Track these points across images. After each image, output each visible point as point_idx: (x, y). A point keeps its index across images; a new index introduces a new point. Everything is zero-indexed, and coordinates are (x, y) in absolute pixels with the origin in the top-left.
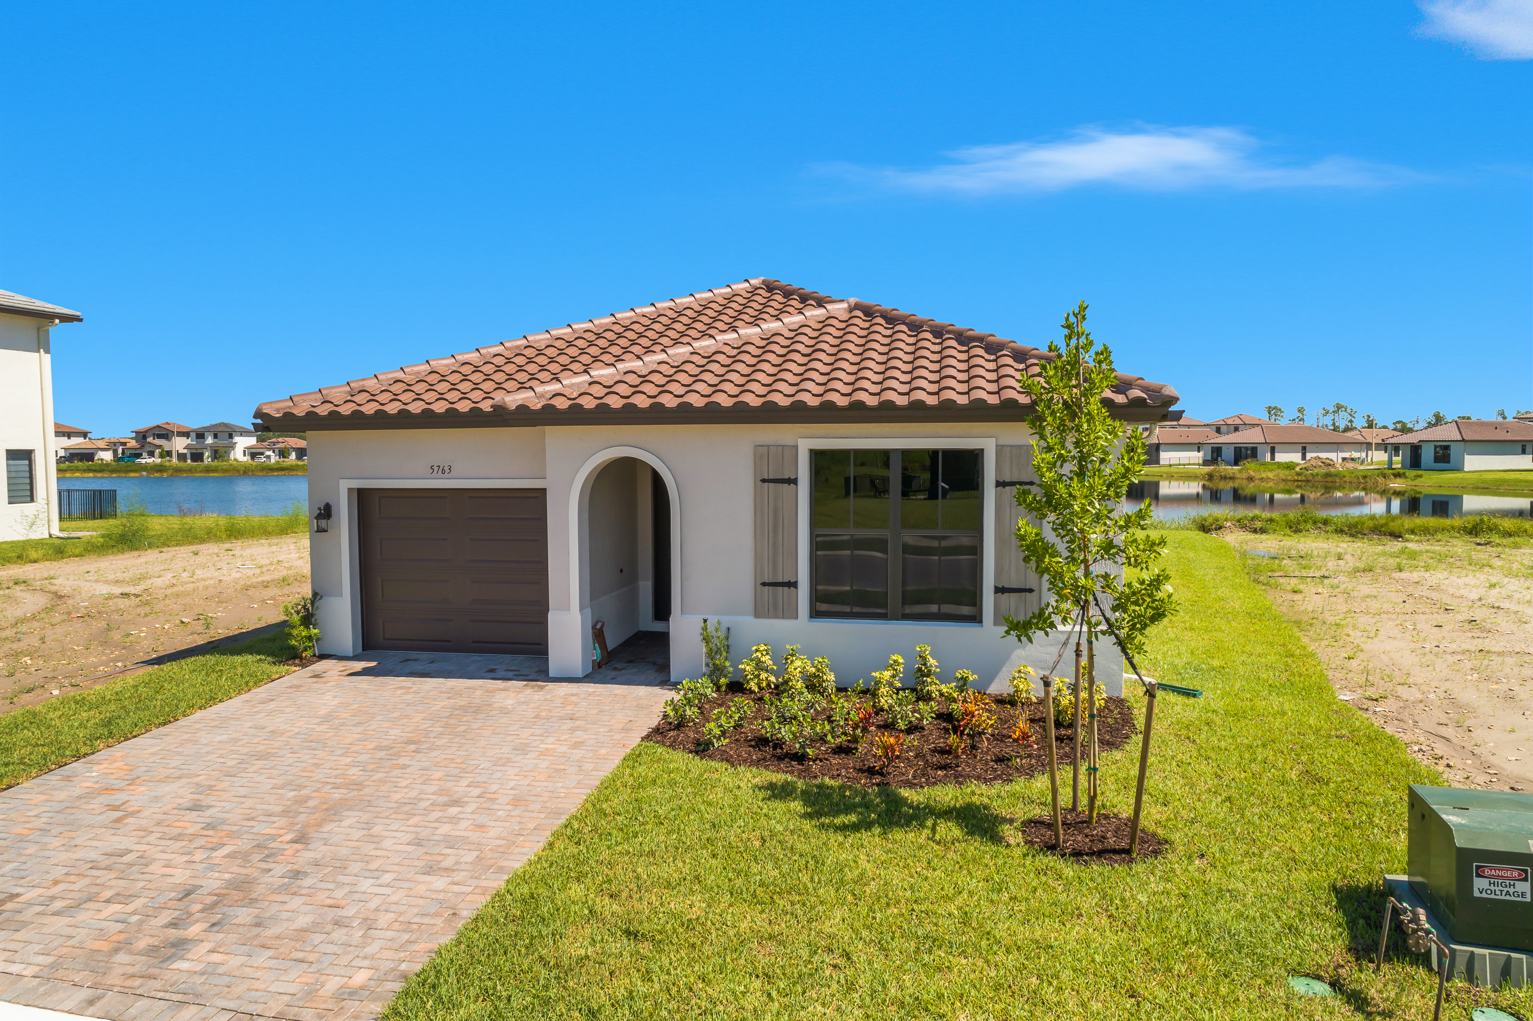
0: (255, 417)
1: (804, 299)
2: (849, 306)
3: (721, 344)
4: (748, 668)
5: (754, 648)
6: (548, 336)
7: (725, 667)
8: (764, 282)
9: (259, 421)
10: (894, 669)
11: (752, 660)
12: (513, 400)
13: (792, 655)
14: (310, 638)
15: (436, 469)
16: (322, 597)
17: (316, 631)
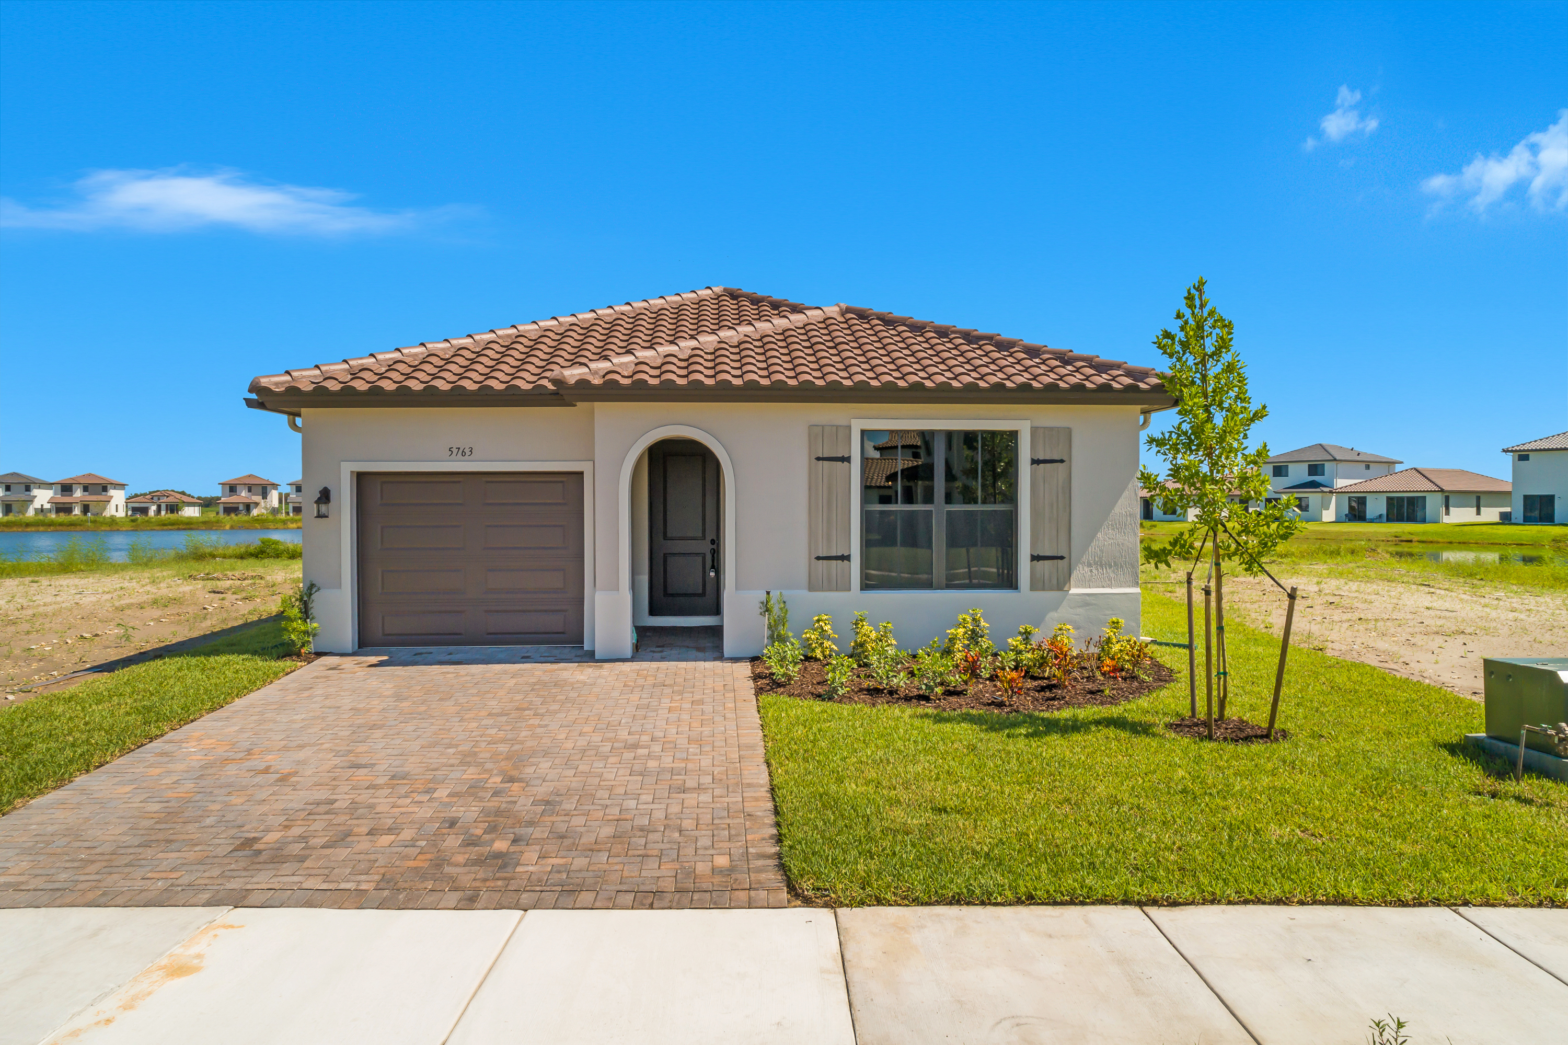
0: (250, 391)
1: (776, 305)
2: (841, 309)
3: (742, 336)
4: (813, 637)
5: (816, 618)
6: (537, 327)
7: (788, 637)
8: (725, 290)
9: (254, 396)
10: (964, 627)
11: (815, 630)
12: (573, 374)
13: (861, 620)
14: (306, 633)
15: (455, 451)
16: (319, 589)
17: (315, 625)
